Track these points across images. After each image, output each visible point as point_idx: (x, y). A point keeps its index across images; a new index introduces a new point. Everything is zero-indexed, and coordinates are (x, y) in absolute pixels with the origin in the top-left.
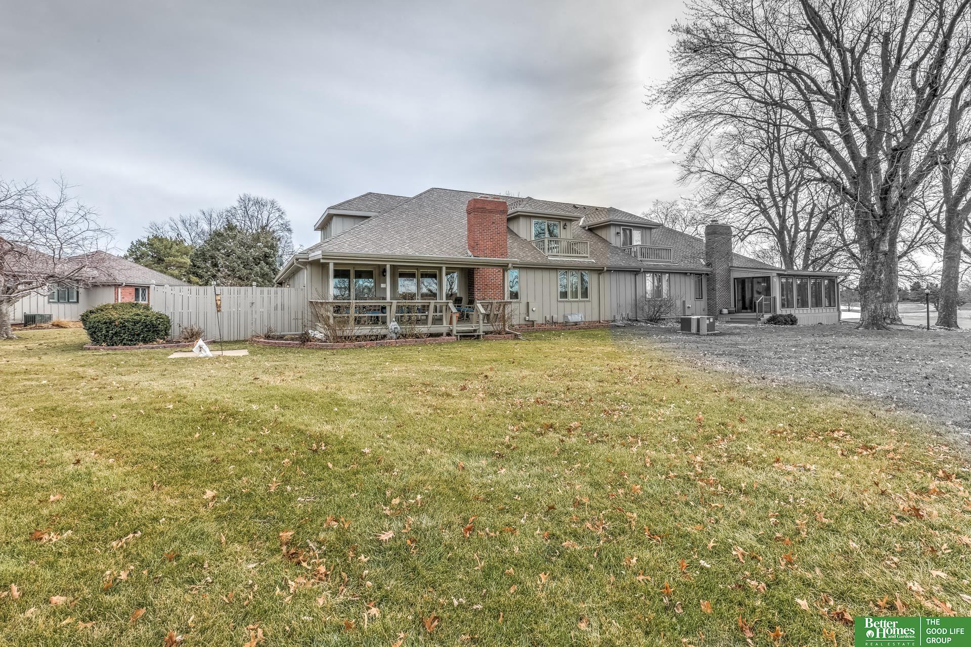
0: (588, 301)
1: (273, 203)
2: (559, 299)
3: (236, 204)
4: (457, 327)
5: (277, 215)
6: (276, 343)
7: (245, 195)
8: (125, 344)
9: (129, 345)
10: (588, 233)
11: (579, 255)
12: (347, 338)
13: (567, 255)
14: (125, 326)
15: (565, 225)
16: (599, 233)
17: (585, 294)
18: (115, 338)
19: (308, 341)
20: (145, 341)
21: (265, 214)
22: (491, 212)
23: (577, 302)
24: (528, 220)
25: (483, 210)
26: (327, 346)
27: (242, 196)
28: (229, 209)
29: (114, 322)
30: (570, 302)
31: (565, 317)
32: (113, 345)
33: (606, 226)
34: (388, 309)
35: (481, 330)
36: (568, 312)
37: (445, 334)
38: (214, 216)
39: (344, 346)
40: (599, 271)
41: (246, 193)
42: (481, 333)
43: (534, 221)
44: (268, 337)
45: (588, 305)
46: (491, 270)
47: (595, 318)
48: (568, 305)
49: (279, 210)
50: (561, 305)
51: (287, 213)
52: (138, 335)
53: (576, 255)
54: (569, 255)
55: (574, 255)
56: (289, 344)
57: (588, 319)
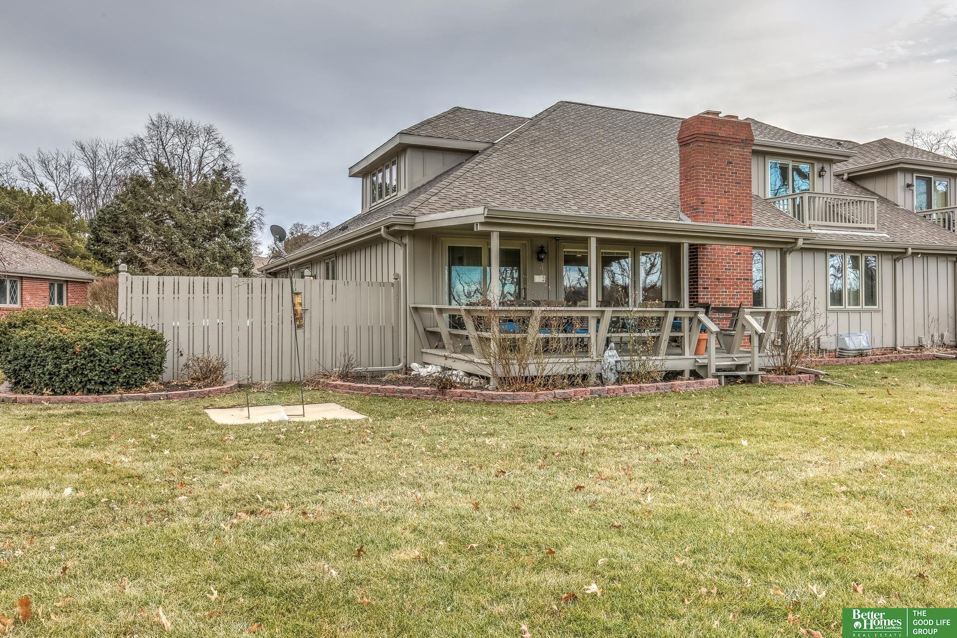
0: (877, 311)
1: (209, 131)
2: (830, 307)
3: (143, 133)
4: (715, 360)
5: (216, 154)
6: (377, 390)
7: (160, 116)
8: (90, 391)
9: (99, 393)
10: (849, 185)
11: (851, 225)
12: (529, 381)
13: (824, 223)
14: (94, 355)
15: (822, 170)
16: (870, 185)
17: (871, 298)
18: (71, 377)
19: (452, 386)
20: (128, 386)
21: (196, 151)
22: (725, 141)
23: (859, 312)
24: (761, 159)
25: (713, 139)
26: (503, 397)
27: (155, 119)
28: (131, 141)
29: (72, 345)
30: (848, 312)
31: (838, 338)
32: (65, 393)
33: (887, 172)
34: (592, 324)
35: (756, 367)
36: (843, 331)
37: (687, 374)
38: (101, 153)
39: (536, 397)
40: (897, 255)
41: (162, 114)
42: (756, 372)
43: (770, 162)
44: (344, 376)
45: (877, 317)
46: (730, 249)
47: (889, 343)
48: (843, 317)
49: (220, 145)
50: (832, 317)
51: (235, 151)
52: (117, 372)
53: (847, 225)
54: (828, 223)
55: (839, 224)
56: (410, 391)
57: (878, 344)
